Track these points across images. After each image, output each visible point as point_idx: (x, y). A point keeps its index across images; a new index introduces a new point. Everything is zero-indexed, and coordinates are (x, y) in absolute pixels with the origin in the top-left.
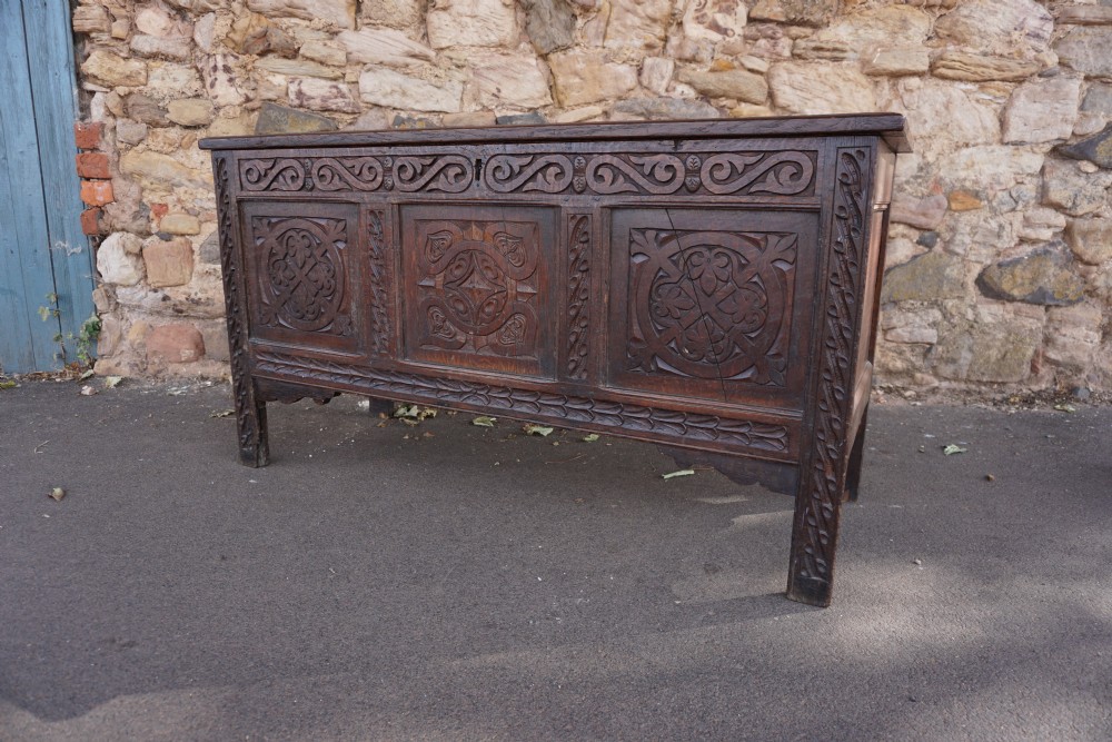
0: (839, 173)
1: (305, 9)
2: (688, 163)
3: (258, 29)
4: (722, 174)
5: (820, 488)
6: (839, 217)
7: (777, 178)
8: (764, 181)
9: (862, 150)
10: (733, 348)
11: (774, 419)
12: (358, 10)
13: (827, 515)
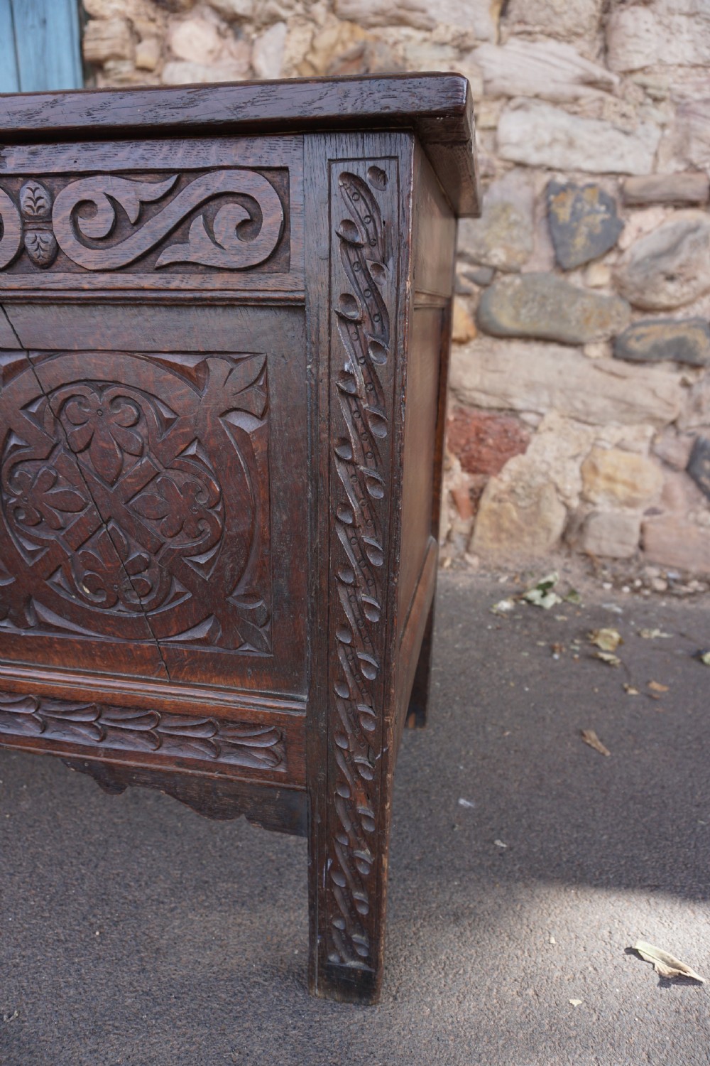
0: (336, 220)
1: (423, 11)
2: (23, 199)
3: (352, 47)
4: (99, 224)
5: (348, 828)
6: (343, 319)
7: (210, 232)
8: (184, 240)
9: (381, 165)
10: (171, 585)
11: (255, 714)
12: (503, 13)
13: (363, 871)
